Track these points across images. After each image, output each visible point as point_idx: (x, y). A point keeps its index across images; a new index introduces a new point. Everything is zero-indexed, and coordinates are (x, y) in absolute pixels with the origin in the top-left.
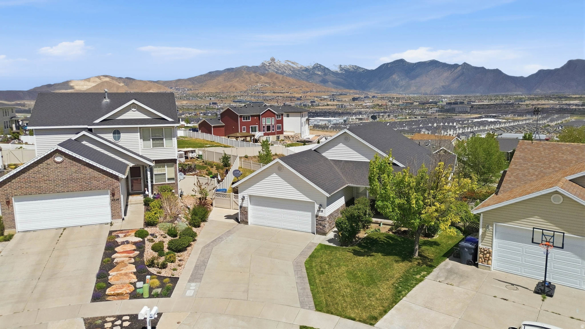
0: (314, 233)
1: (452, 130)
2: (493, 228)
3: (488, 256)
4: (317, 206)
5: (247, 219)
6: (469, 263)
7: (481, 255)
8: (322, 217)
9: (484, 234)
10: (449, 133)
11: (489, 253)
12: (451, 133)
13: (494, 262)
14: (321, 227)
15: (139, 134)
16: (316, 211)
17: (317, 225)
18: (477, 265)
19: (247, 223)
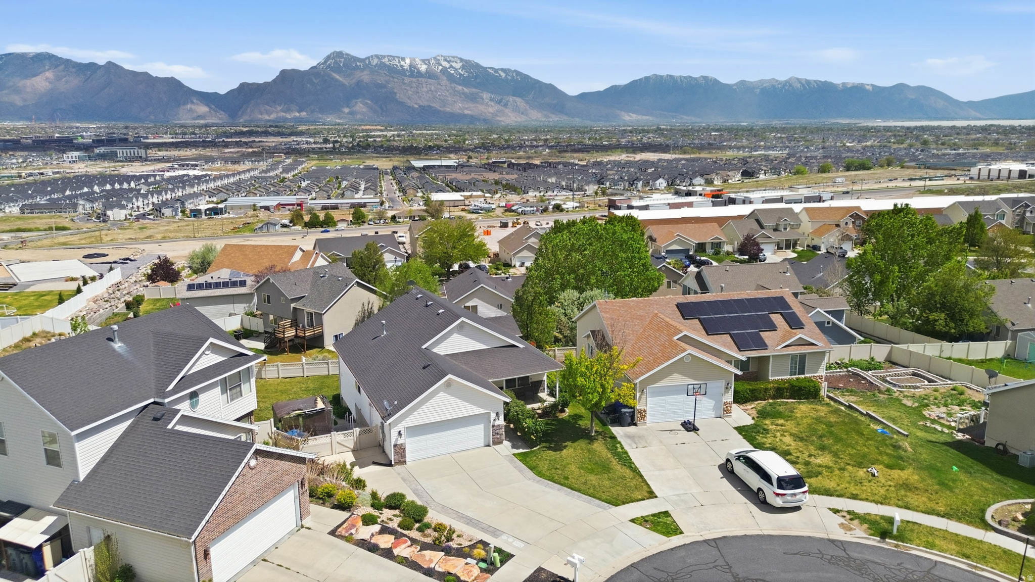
0: (489, 446)
1: (141, 199)
2: (648, 389)
3: (643, 414)
4: (493, 416)
5: (405, 457)
6: (629, 425)
7: (639, 415)
8: (499, 425)
9: (640, 397)
10: (136, 204)
11: (645, 411)
12: (140, 203)
13: (648, 418)
14: (498, 436)
15: (219, 387)
16: (492, 421)
17: (493, 436)
18: (635, 425)
19: (405, 462)
